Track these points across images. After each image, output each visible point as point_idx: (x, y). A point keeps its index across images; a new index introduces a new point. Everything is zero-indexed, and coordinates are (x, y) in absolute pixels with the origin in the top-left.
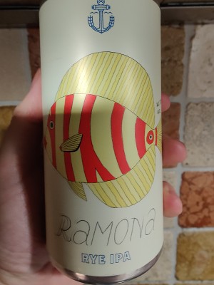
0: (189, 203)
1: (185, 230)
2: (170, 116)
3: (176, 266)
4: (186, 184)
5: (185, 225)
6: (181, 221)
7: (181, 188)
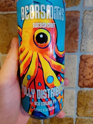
0: (85, 74)
1: (82, 89)
2: (73, 20)
3: (77, 108)
4: (83, 62)
5: (82, 86)
6: (79, 83)
7: (80, 65)
